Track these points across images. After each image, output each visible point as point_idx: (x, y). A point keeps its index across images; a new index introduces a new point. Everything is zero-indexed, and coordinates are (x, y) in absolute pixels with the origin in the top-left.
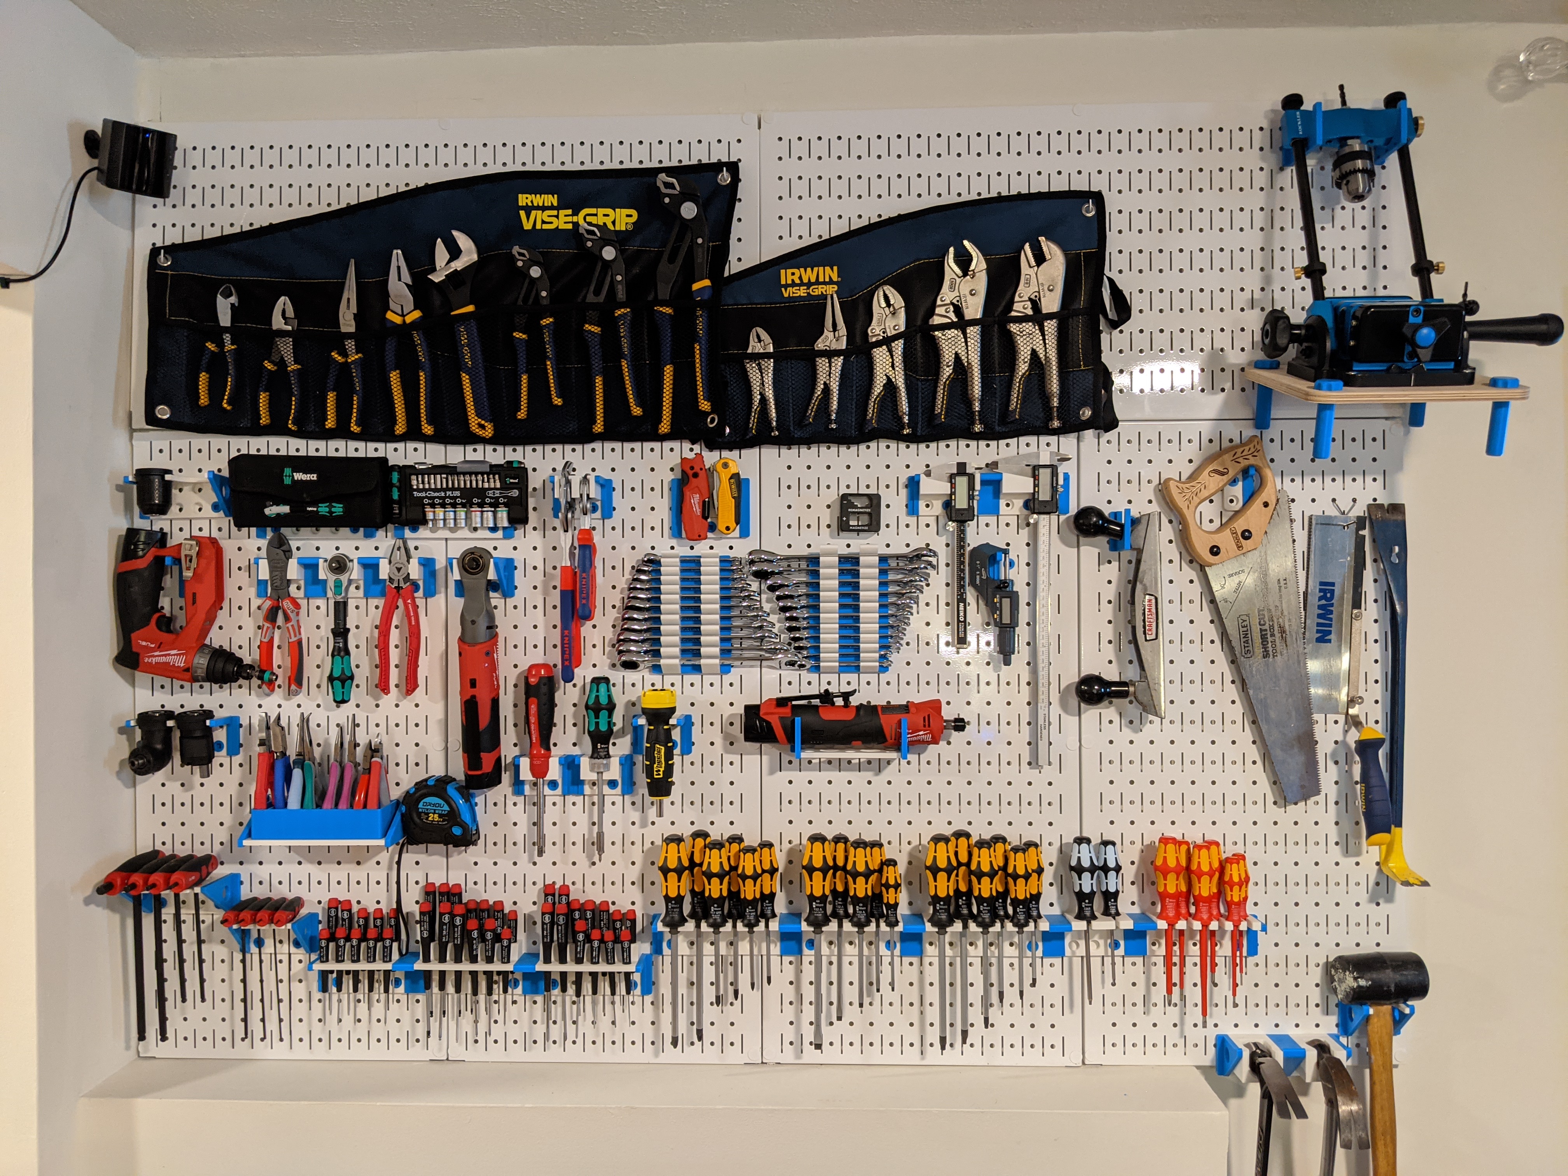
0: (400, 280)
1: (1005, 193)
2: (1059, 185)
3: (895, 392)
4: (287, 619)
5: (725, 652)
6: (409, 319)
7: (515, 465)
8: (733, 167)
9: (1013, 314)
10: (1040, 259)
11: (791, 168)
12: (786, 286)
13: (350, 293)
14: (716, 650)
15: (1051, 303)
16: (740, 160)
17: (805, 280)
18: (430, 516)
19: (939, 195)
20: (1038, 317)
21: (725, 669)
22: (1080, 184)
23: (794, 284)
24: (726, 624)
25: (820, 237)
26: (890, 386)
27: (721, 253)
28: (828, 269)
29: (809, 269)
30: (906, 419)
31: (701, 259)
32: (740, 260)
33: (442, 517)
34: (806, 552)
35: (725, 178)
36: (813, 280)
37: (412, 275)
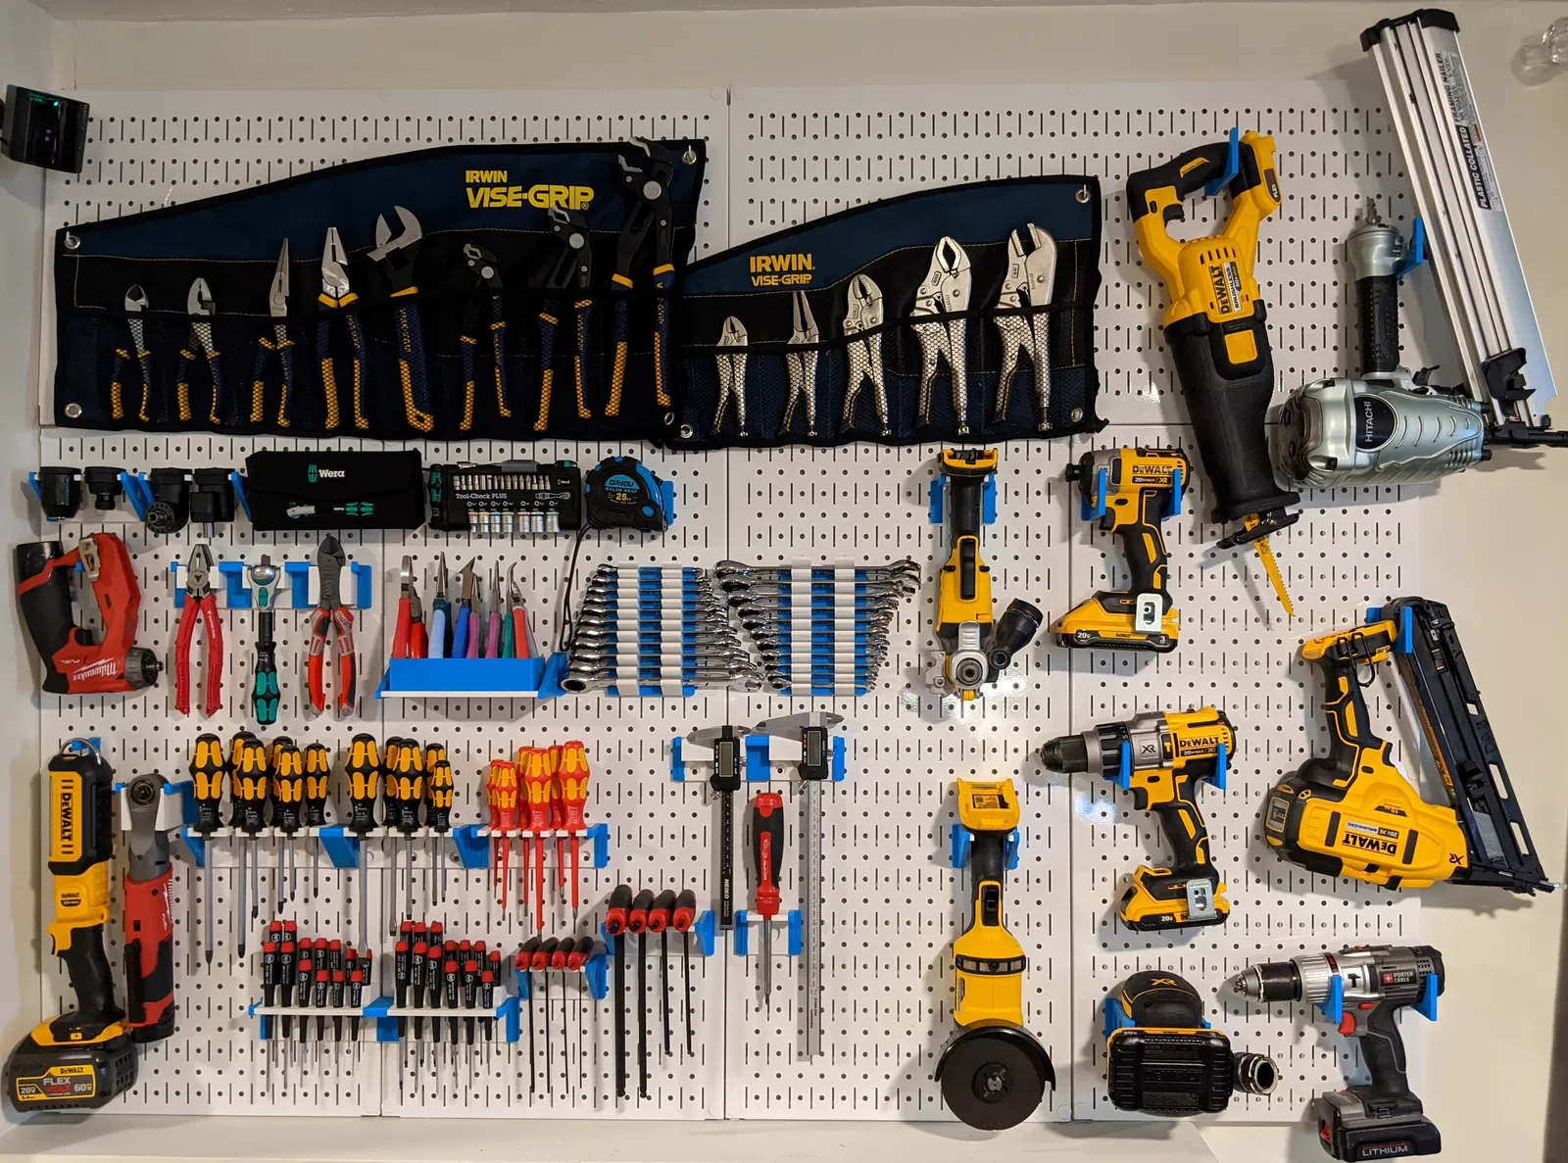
0: (334, 260)
1: (994, 177)
2: (1052, 169)
3: (873, 391)
4: (339, 631)
5: (689, 672)
6: (343, 303)
7: (567, 465)
8: (699, 146)
9: (1000, 306)
10: (1029, 247)
11: (762, 148)
12: (756, 275)
13: (283, 275)
14: (678, 670)
15: (1042, 295)
16: (707, 138)
17: (777, 269)
18: (474, 520)
19: (923, 179)
20: (1027, 310)
21: (688, 690)
22: (1074, 169)
23: (764, 273)
24: (690, 642)
25: (794, 222)
26: (868, 383)
27: (687, 238)
28: (801, 256)
29: (781, 257)
30: (885, 420)
31: (664, 241)
32: (706, 246)
33: (486, 522)
34: (777, 563)
35: (691, 157)
36: (785, 269)
37: (349, 257)
